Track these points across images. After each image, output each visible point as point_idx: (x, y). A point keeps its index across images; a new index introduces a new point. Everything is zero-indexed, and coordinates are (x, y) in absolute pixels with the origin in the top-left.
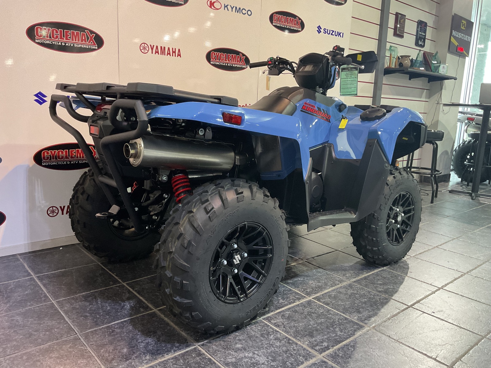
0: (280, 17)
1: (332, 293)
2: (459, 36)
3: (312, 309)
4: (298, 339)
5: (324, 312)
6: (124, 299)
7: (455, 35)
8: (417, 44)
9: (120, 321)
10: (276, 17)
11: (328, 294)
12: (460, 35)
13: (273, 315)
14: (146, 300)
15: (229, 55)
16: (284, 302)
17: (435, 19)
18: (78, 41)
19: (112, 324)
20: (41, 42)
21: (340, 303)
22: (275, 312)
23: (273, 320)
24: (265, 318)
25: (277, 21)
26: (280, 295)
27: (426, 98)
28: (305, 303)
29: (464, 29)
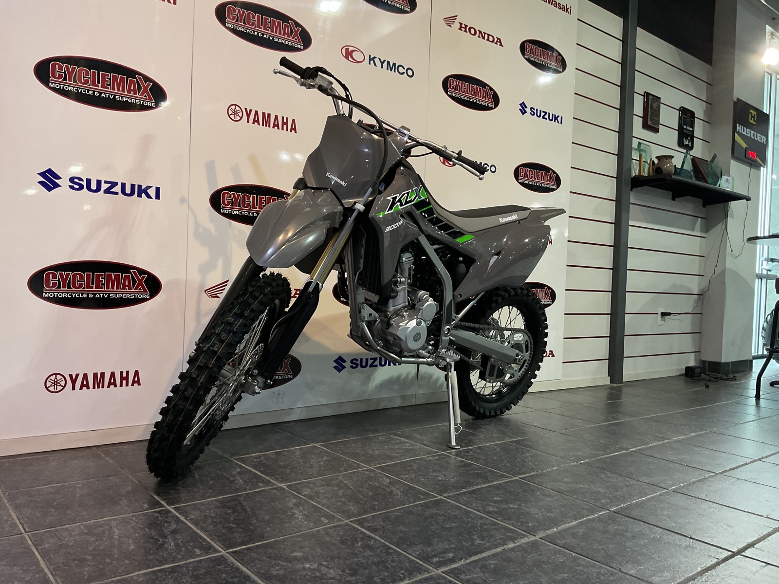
0: (460, 83)
1: (578, 530)
2: (747, 133)
3: (541, 555)
5: (566, 561)
6: (166, 532)
7: (740, 132)
8: (680, 144)
9: (150, 570)
10: (453, 83)
11: (571, 531)
12: (748, 132)
13: (462, 565)
14: (210, 536)
16: (485, 544)
17: (707, 108)
18: (123, 91)
19: (134, 574)
20: (59, 87)
21: (596, 545)
22: (467, 561)
23: (464, 575)
24: (446, 571)
26: (475, 531)
27: (701, 231)
28: (525, 546)
29: (755, 123)
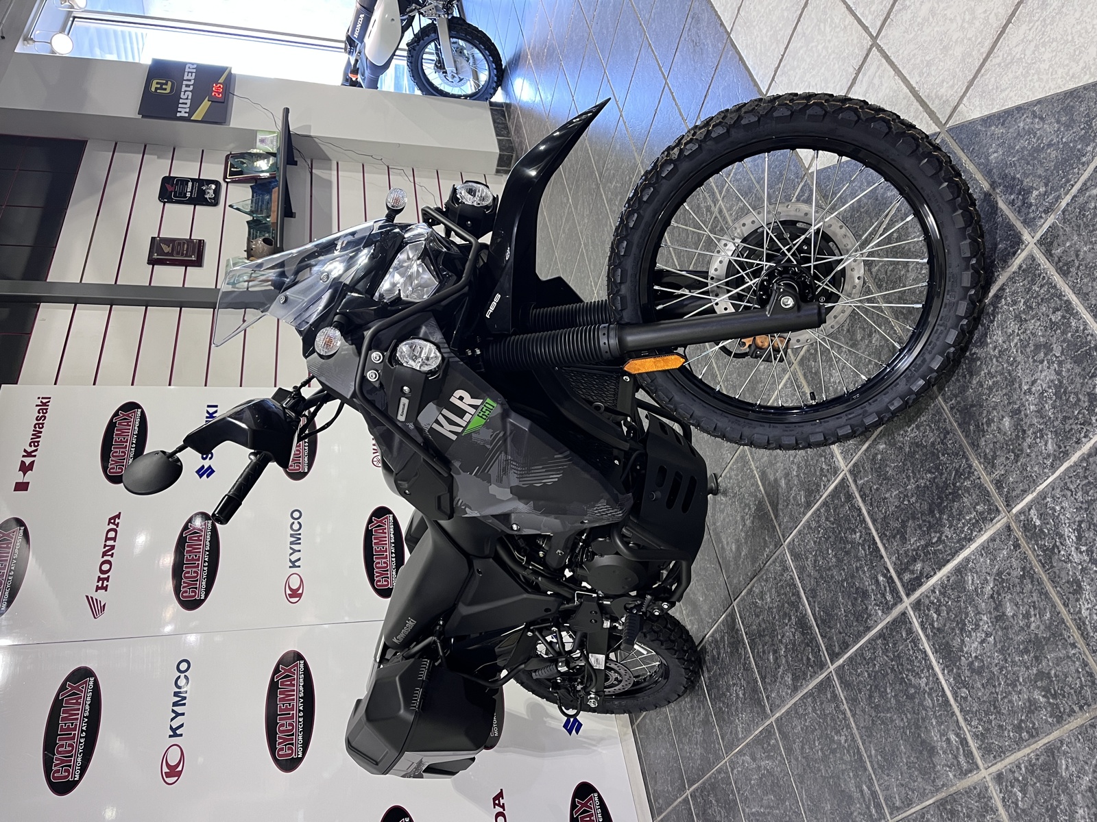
0: (185, 580)
2: (187, 99)
4: (943, 785)
7: (188, 110)
8: (214, 202)
10: (186, 592)
12: (186, 96)
15: (281, 710)
25: (196, 588)
27: (330, 169)
29: (170, 83)
